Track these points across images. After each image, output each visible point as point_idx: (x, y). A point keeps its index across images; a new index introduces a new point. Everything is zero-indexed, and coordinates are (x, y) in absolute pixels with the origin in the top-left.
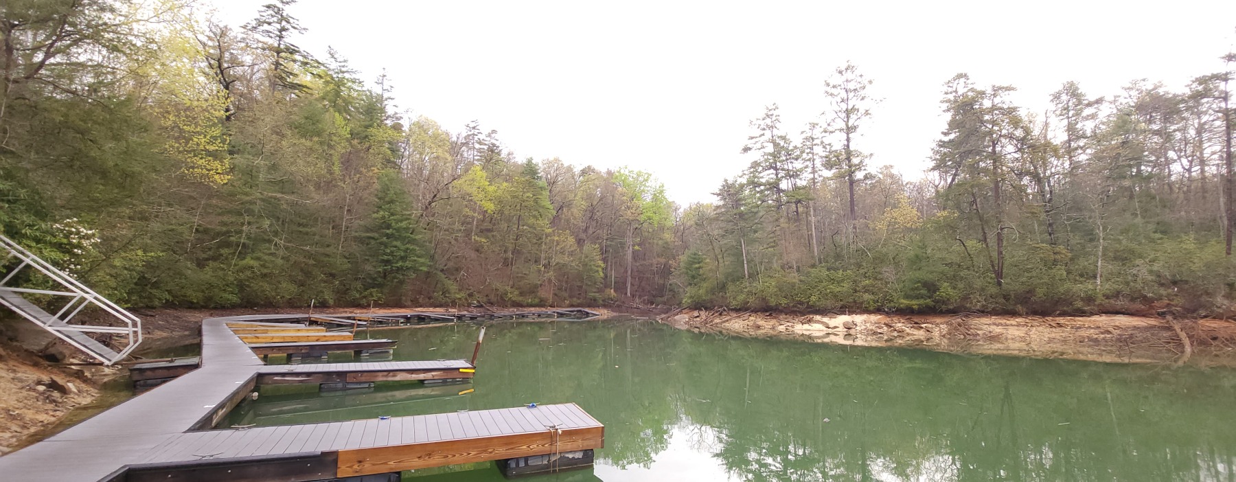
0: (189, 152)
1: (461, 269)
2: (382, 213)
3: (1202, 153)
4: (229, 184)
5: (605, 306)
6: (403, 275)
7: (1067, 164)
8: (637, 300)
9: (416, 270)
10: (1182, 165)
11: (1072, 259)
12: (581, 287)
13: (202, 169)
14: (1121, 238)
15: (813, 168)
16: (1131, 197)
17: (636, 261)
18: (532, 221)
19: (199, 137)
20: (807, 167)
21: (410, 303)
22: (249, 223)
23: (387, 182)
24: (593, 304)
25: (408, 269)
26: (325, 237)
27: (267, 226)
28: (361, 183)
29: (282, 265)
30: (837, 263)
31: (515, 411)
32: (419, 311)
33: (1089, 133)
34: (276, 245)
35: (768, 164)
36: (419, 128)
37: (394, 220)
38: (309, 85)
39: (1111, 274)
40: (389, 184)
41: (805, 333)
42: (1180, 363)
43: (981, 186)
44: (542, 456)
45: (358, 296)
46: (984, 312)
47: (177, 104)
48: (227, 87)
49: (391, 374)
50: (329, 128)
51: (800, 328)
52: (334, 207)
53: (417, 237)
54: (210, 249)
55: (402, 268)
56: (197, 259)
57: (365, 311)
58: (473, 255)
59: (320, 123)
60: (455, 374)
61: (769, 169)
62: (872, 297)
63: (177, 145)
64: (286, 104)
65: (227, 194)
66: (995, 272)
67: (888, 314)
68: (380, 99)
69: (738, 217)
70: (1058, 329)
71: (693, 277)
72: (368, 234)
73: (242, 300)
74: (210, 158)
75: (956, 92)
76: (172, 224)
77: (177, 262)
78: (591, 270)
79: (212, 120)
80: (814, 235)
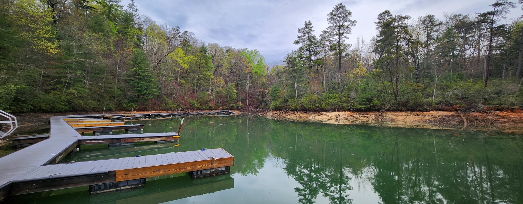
0: (34, 38)
1: (174, 94)
2: (135, 68)
3: (479, 46)
4: (58, 54)
5: (237, 109)
6: (147, 96)
7: (426, 51)
8: (251, 107)
9: (152, 94)
10: (471, 51)
11: (424, 89)
12: (227, 101)
13: (43, 46)
14: (444, 80)
15: (325, 51)
16: (449, 64)
17: (250, 90)
18: (205, 73)
19: (40, 31)
20: (322, 50)
21: (150, 109)
22: (70, 73)
23: (137, 54)
24: (232, 108)
25: (149, 94)
26: (109, 79)
27: (79, 74)
28: (125, 55)
29: (88, 92)
30: (333, 91)
31: (196, 152)
32: (155, 112)
33: (435, 37)
34: (84, 83)
35: (306, 49)
36: (151, 29)
37: (141, 72)
38: (95, 7)
39: (439, 95)
40: (138, 55)
41: (320, 119)
42: (462, 129)
43: (391, 59)
44: (208, 169)
45: (126, 106)
46: (389, 110)
47: (26, 14)
48: (52, 6)
49: (142, 139)
50: (107, 28)
51: (317, 117)
52: (112, 66)
53: (152, 80)
54: (51, 85)
55: (146, 94)
56: (45, 90)
57: (130, 113)
58: (179, 88)
59: (102, 26)
60: (171, 139)
61: (307, 51)
62: (346, 104)
63: (27, 34)
64: (84, 16)
65: (58, 59)
66: (395, 94)
67: (352, 111)
68: (131, 15)
69: (293, 71)
70: (417, 117)
71: (275, 97)
72: (129, 78)
73: (70, 108)
74: (47, 41)
75: (384, 19)
76: (29, 73)
77: (34, 91)
78: (231, 94)
79: (46, 22)
80: (324, 79)
